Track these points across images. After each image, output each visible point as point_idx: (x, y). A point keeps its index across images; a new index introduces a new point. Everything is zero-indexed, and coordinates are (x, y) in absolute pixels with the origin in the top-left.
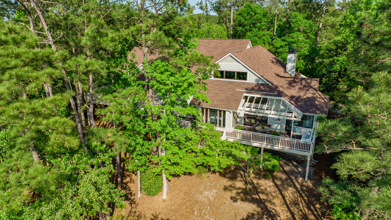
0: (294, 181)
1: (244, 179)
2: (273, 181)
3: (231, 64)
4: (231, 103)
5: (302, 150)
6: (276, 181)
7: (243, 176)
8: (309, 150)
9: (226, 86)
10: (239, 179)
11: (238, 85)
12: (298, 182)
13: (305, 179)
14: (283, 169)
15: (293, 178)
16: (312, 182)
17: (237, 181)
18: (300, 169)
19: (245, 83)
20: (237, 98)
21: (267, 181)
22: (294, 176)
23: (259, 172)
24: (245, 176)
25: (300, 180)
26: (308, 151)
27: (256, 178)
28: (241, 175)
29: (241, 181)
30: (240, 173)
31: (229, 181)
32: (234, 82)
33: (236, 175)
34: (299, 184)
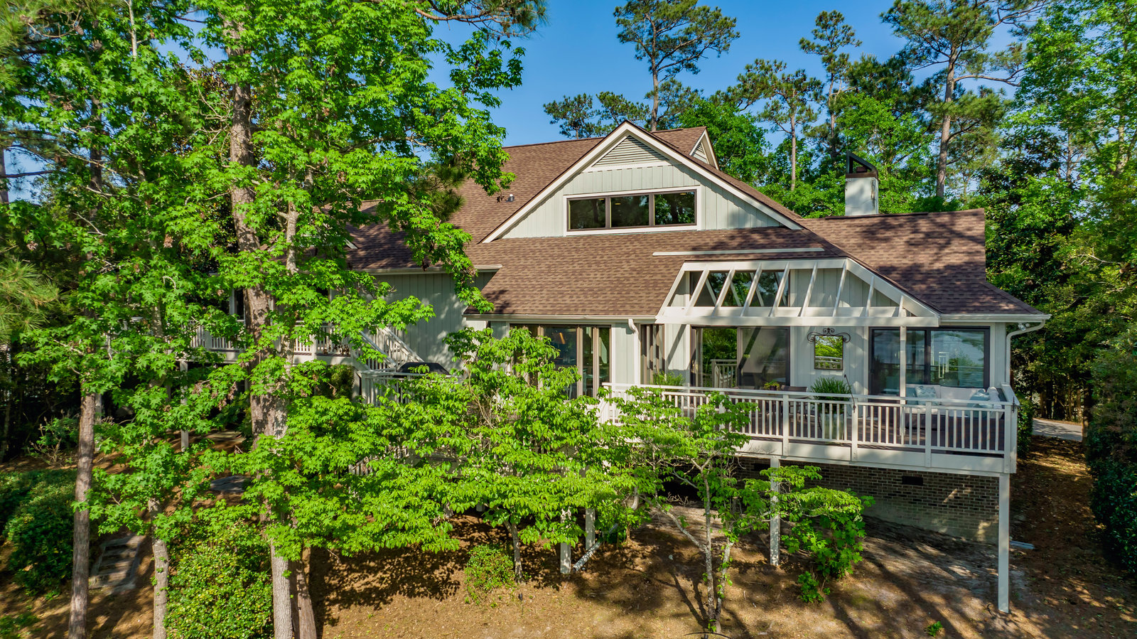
0: (946, 613)
1: (696, 606)
2: (841, 615)
3: (634, 166)
4: (632, 294)
5: (963, 449)
6: (853, 614)
7: (691, 596)
8: (1001, 447)
9: (612, 248)
10: (670, 607)
11: (662, 242)
12: (964, 617)
13: (996, 605)
14: (880, 566)
15: (937, 599)
16: (1035, 617)
17: (662, 618)
18: (957, 569)
19: (690, 232)
20: (659, 277)
21: (807, 615)
22: (937, 592)
23: (765, 579)
24: (698, 596)
25: (974, 607)
26: (996, 451)
27: (752, 602)
28: (682, 592)
29: (677, 616)
30: (677, 585)
31: (619, 615)
32: (645, 235)
33: (658, 590)
34: (975, 628)
